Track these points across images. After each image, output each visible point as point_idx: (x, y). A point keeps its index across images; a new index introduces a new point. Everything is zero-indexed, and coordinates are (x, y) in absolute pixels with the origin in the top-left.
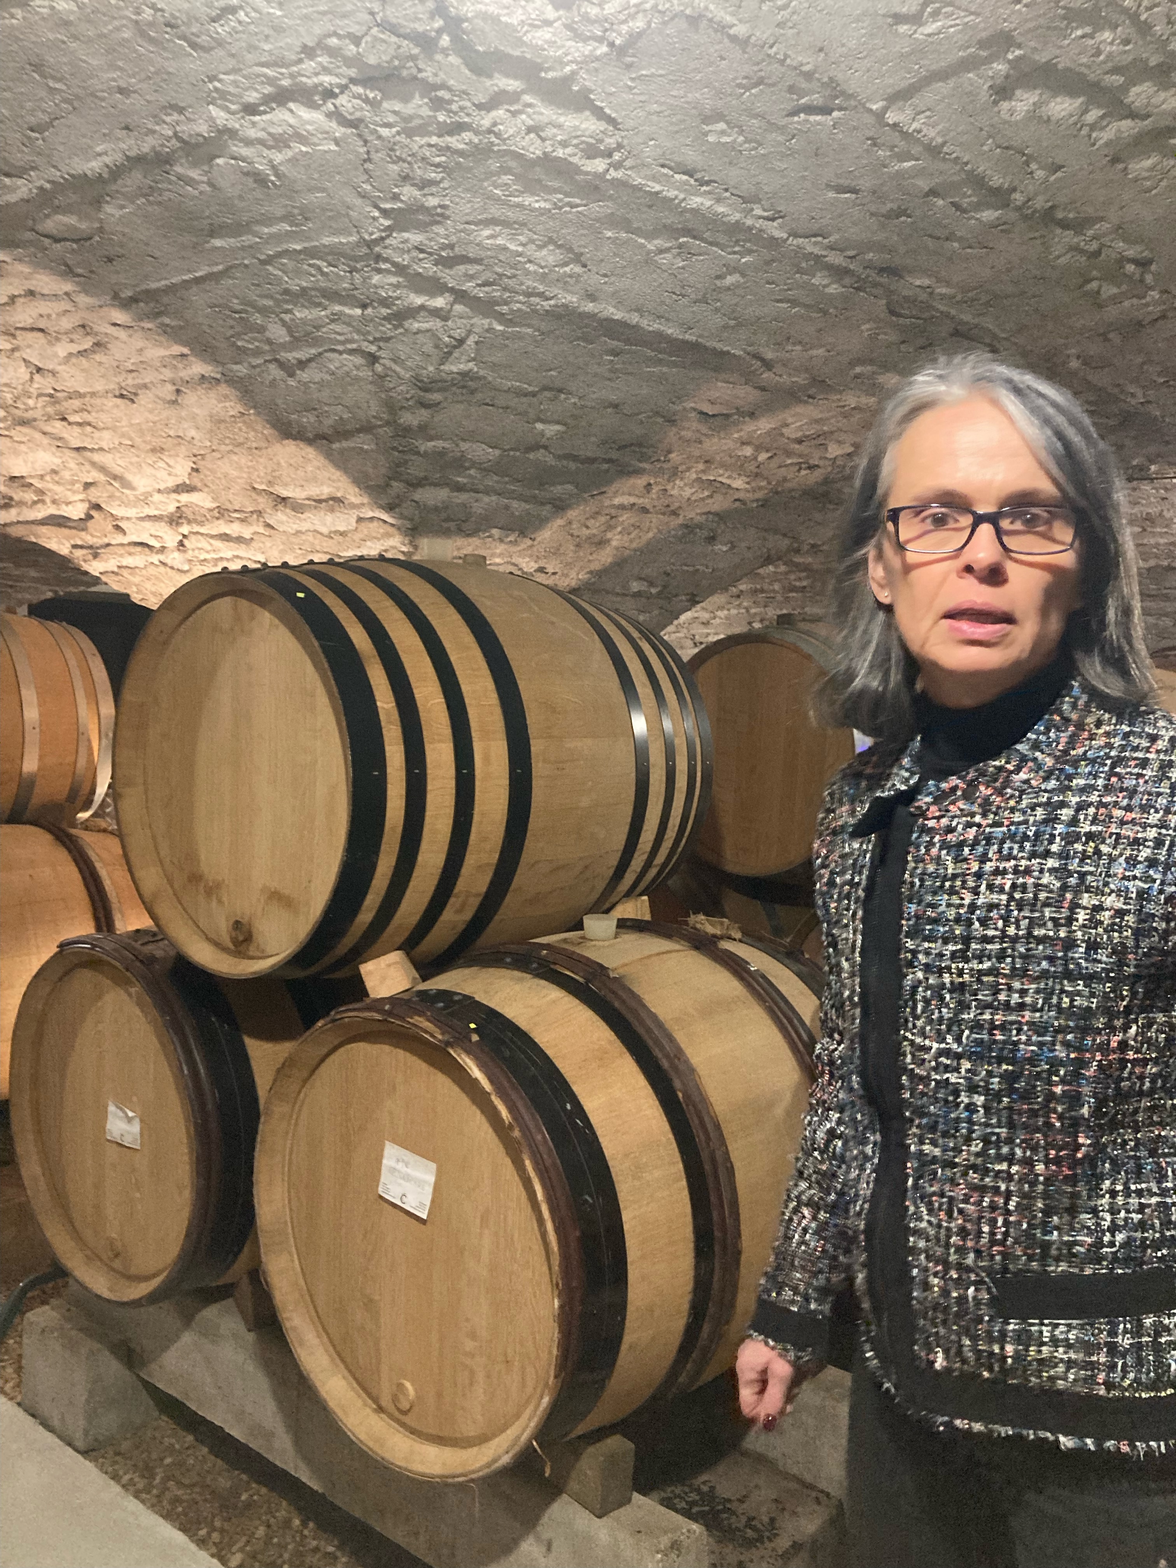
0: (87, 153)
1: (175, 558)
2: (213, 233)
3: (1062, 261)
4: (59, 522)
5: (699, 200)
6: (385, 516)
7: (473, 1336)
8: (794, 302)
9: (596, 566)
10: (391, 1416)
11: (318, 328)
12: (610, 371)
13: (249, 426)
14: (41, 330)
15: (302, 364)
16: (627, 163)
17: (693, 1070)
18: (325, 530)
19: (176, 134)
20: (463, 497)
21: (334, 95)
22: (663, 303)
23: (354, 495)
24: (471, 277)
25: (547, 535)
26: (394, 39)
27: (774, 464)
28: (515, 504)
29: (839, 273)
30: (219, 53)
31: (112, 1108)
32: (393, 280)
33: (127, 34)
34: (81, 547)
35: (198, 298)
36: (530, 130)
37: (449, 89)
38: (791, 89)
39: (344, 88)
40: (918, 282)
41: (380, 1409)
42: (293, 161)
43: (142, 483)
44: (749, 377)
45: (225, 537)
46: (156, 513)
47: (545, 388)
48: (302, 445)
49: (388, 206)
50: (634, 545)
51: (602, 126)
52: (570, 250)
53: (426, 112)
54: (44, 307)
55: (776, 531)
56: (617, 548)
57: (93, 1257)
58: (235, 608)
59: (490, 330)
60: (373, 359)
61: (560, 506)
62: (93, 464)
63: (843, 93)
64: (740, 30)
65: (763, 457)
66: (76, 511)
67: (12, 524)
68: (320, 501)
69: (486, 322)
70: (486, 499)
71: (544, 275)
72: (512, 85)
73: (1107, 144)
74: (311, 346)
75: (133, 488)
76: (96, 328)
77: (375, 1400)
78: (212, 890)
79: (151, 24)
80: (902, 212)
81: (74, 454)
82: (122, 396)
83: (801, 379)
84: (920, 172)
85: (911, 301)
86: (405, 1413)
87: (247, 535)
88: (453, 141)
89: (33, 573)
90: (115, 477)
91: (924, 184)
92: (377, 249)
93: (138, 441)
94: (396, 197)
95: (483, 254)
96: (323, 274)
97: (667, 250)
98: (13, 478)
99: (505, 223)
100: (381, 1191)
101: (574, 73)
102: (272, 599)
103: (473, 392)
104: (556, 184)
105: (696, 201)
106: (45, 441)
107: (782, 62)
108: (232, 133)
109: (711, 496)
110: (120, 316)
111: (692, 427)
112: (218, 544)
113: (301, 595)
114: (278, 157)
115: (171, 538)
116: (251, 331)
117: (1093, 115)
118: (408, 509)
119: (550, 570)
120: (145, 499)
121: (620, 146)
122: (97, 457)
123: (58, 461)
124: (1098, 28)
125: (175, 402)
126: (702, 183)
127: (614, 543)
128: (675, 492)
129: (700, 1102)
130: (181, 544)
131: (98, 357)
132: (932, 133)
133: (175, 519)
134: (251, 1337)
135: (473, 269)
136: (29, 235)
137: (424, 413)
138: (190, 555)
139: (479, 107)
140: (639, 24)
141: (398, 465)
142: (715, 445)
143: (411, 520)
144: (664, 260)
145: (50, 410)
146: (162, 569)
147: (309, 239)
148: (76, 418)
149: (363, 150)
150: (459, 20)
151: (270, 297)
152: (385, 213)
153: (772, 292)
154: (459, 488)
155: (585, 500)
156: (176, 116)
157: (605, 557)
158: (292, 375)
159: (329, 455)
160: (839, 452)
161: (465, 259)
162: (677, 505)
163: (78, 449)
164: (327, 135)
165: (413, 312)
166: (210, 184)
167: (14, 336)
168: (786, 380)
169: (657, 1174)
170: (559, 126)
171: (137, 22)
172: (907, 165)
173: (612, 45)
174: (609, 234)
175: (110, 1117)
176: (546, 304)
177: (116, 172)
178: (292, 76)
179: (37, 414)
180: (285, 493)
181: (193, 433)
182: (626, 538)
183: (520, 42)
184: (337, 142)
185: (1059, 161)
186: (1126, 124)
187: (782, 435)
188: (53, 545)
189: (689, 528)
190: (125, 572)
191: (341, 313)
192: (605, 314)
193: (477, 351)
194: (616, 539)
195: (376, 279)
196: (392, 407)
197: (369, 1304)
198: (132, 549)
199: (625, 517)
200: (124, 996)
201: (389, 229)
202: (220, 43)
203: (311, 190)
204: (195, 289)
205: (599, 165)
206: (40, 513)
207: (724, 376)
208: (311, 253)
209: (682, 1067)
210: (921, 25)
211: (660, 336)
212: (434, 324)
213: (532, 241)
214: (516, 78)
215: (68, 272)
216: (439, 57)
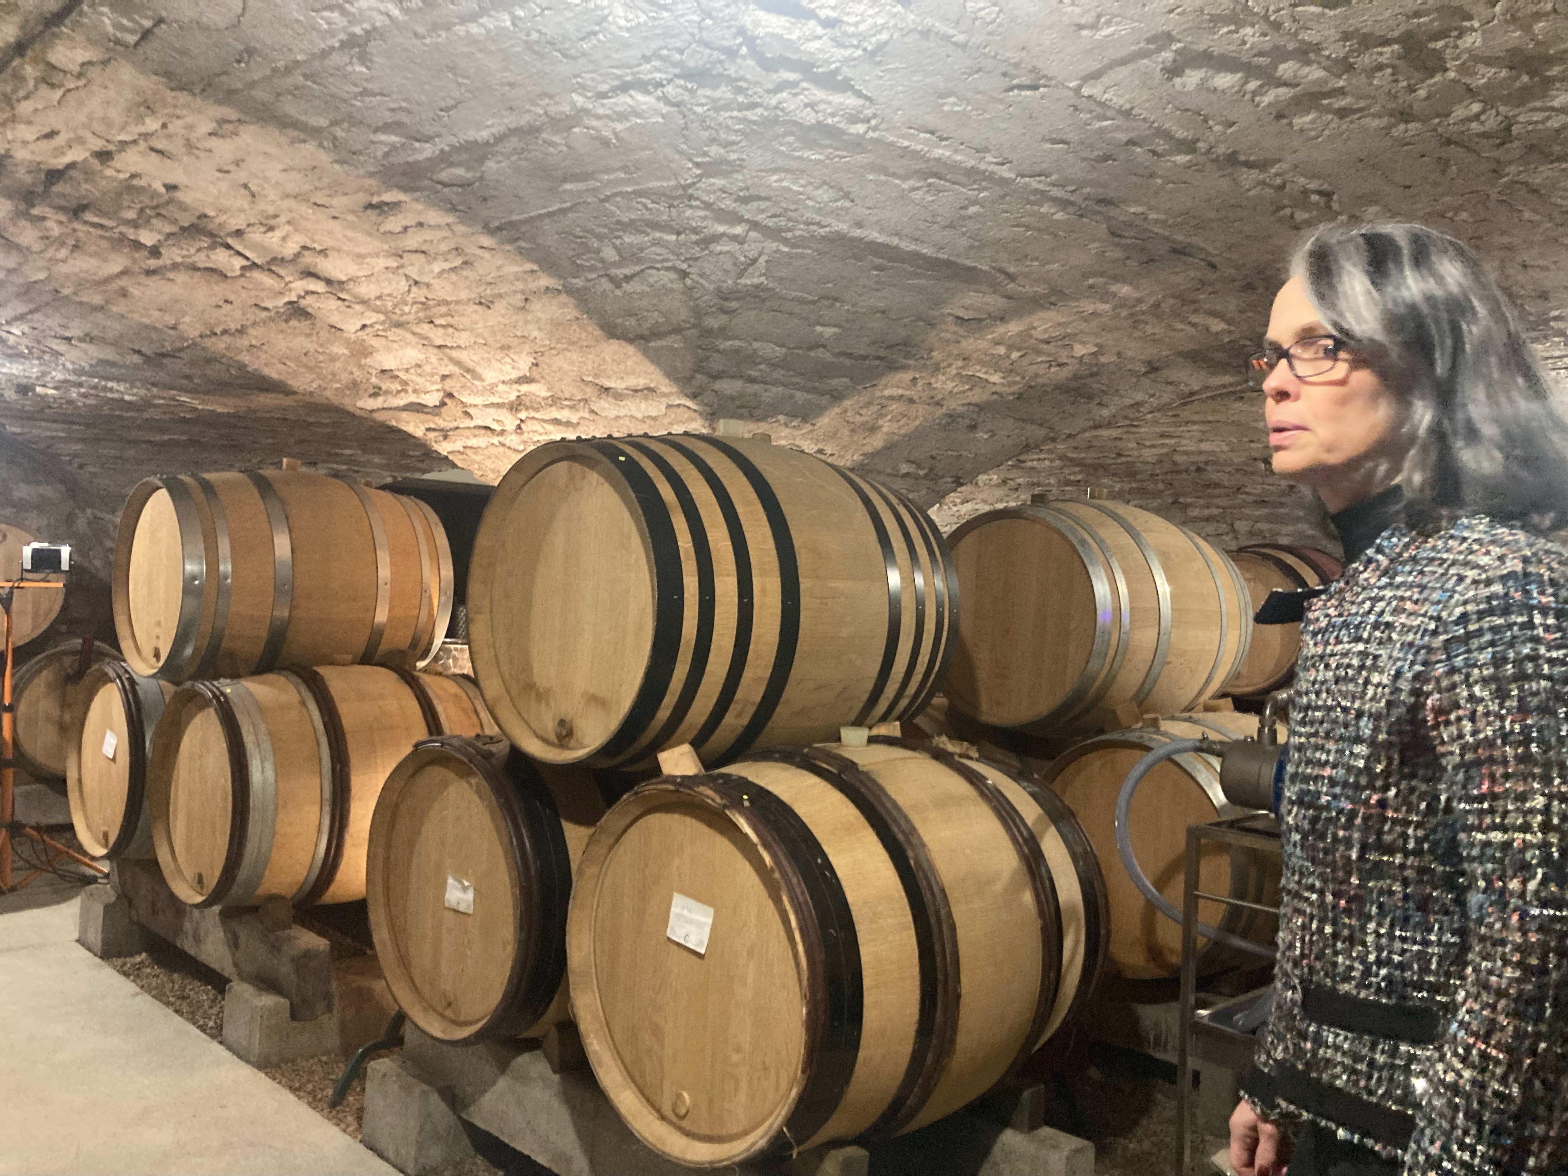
0: (479, 126)
1: (513, 440)
2: (565, 180)
3: (1252, 193)
4: (418, 408)
5: (940, 151)
6: (689, 403)
7: (738, 1050)
8: (1028, 227)
9: (869, 449)
10: (671, 1123)
11: (641, 250)
12: (877, 283)
13: (582, 328)
14: (423, 252)
15: (628, 278)
16: (882, 127)
17: (924, 845)
18: (640, 416)
19: (546, 113)
20: (756, 387)
21: (663, 86)
22: (917, 229)
23: (665, 386)
24: (763, 211)
25: (825, 421)
26: (708, 51)
27: (1026, 361)
28: (798, 394)
29: (1064, 204)
30: (582, 60)
31: (451, 881)
32: (702, 213)
33: (519, 49)
34: (434, 430)
35: (548, 225)
36: (806, 105)
37: (746, 81)
38: (1005, 74)
39: (670, 81)
40: (1132, 210)
41: (663, 1118)
42: (630, 129)
43: (490, 375)
44: (995, 288)
45: (556, 422)
46: (500, 401)
47: (824, 297)
48: (624, 343)
49: (699, 160)
50: (903, 431)
51: (861, 102)
52: (841, 189)
53: (729, 95)
54: (428, 235)
55: (1032, 422)
56: (888, 434)
57: (430, 1007)
58: (570, 472)
59: (777, 251)
60: (684, 274)
61: (837, 397)
62: (451, 359)
63: (1045, 76)
64: (960, 38)
65: (1015, 355)
66: (432, 400)
67: (378, 410)
68: (636, 391)
69: (775, 245)
70: (774, 389)
71: (820, 209)
72: (792, 76)
73: (1270, 105)
74: (636, 264)
75: (481, 379)
76: (467, 250)
77: (658, 1111)
78: (543, 696)
79: (537, 42)
80: (1107, 158)
81: (436, 351)
82: (481, 303)
83: (1041, 289)
84: (1118, 128)
85: (1129, 225)
86: (683, 1117)
87: (574, 420)
88: (749, 114)
89: (377, 460)
90: (468, 371)
91: (1123, 137)
92: (690, 191)
93: (490, 340)
94: (705, 154)
95: (772, 194)
96: (647, 209)
97: (918, 189)
98: (383, 371)
99: (788, 171)
100: (669, 933)
101: (837, 69)
102: (598, 462)
103: (763, 301)
104: (828, 142)
105: (938, 152)
106: (414, 340)
107: (995, 57)
108: (587, 112)
109: (971, 389)
110: (487, 241)
111: (950, 329)
112: (549, 427)
113: (622, 459)
114: (619, 127)
115: (510, 423)
116: (589, 252)
117: (1253, 85)
118: (708, 397)
119: (829, 451)
120: (492, 389)
121: (875, 116)
122: (454, 354)
123: (421, 357)
124: (1240, 25)
125: (523, 308)
126: (942, 139)
127: (885, 429)
128: (938, 385)
129: (930, 871)
130: (519, 427)
131: (465, 273)
132: (1121, 101)
133: (515, 407)
134: (556, 1078)
135: (763, 205)
136: (426, 182)
137: (725, 318)
138: (525, 436)
139: (769, 92)
140: (884, 36)
141: (702, 361)
142: (969, 344)
143: (711, 406)
144: (917, 195)
145: (421, 315)
146: (501, 449)
147: (638, 184)
148: (442, 321)
149: (682, 122)
150: (754, 38)
151: (605, 226)
152: (697, 165)
153: (1007, 219)
154: (752, 380)
155: (859, 393)
156: (547, 101)
157: (877, 442)
158: (619, 286)
159: (645, 352)
160: (1084, 352)
161: (759, 198)
162: (940, 397)
163: (439, 347)
164: (657, 112)
165: (716, 238)
166: (567, 145)
167: (401, 257)
168: (1029, 290)
169: (890, 921)
170: (829, 103)
171: (526, 42)
172: (1105, 123)
173: (865, 50)
174: (871, 177)
175: (449, 888)
176: (822, 231)
177: (500, 139)
178: (633, 74)
179: (411, 318)
180: (608, 384)
181: (536, 333)
182: (895, 425)
183: (798, 50)
184: (663, 116)
185: (1232, 118)
186: (1282, 90)
187: (1031, 337)
188: (410, 428)
189: (952, 417)
190: (469, 452)
191: (660, 238)
192: (871, 238)
193: (767, 269)
194: (887, 426)
195: (689, 212)
196: (698, 313)
197: (657, 1031)
198: (477, 432)
199: (894, 407)
200: (465, 785)
201: (700, 177)
202: (584, 54)
203: (643, 149)
204: (547, 221)
205: (861, 128)
206: (402, 401)
207: (974, 287)
208: (639, 194)
209: (915, 841)
210: (1098, 30)
211: (916, 255)
212: (734, 247)
213: (810, 183)
214: (795, 71)
215: (453, 209)
216: (739, 61)
